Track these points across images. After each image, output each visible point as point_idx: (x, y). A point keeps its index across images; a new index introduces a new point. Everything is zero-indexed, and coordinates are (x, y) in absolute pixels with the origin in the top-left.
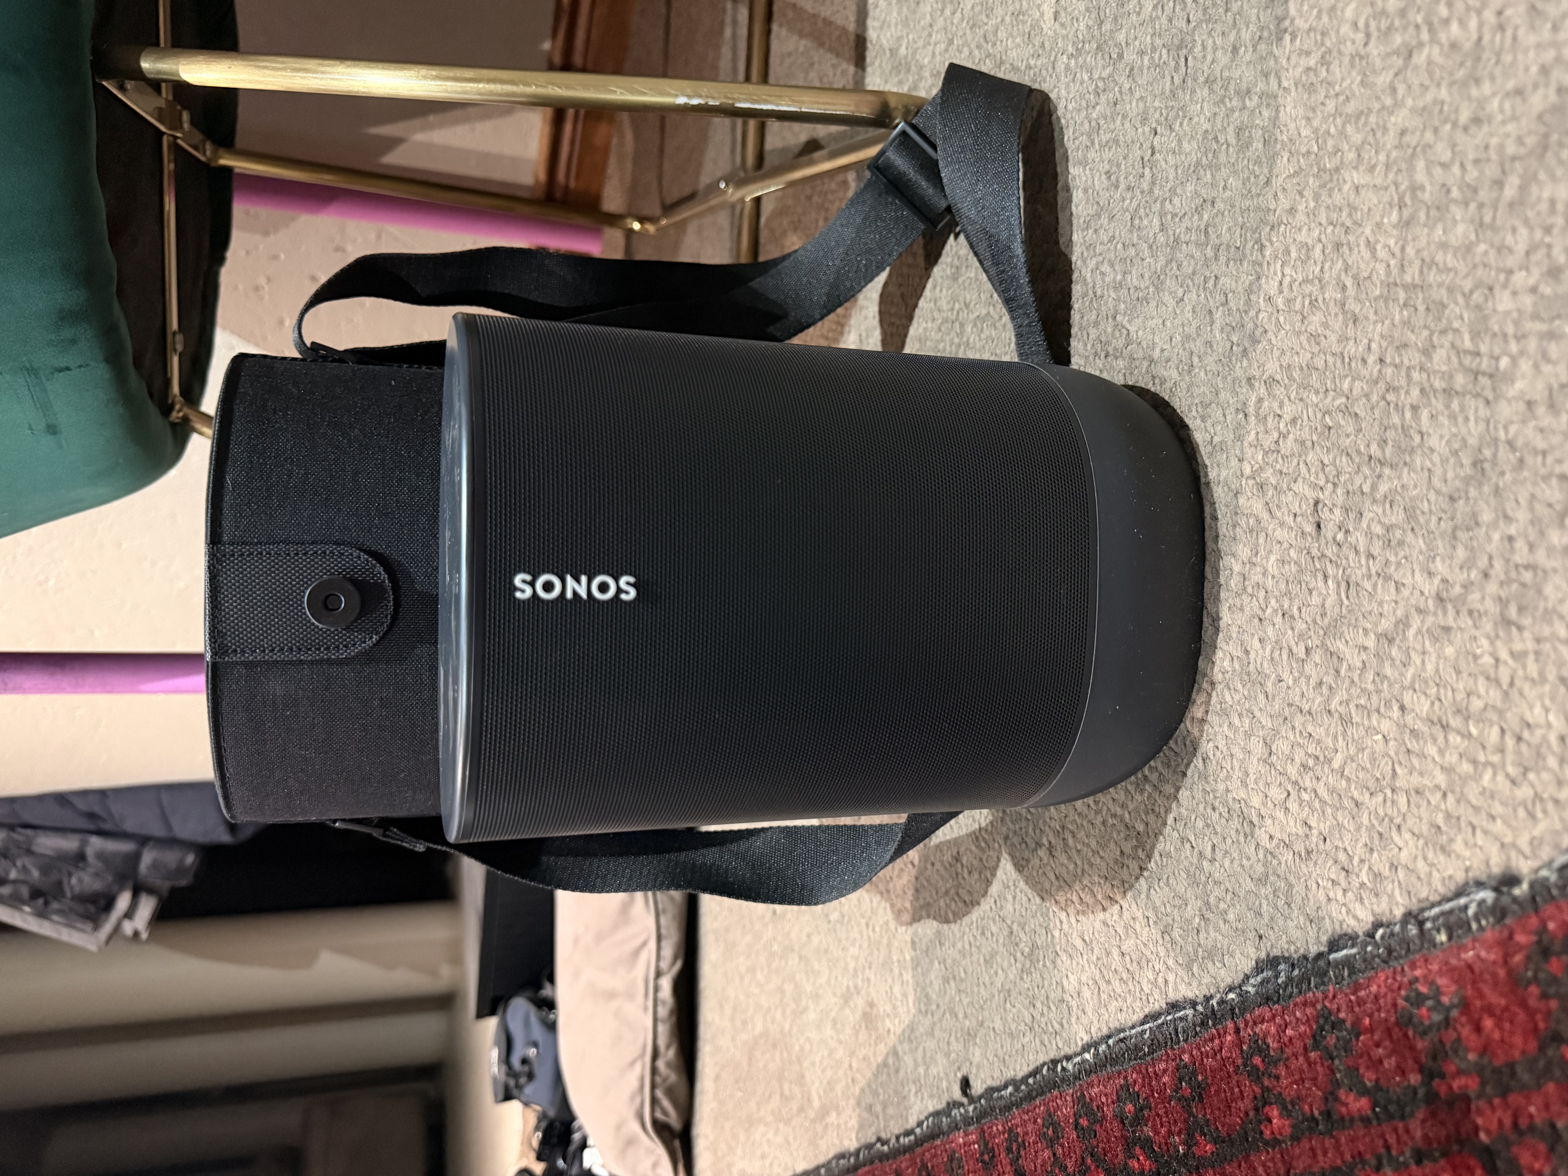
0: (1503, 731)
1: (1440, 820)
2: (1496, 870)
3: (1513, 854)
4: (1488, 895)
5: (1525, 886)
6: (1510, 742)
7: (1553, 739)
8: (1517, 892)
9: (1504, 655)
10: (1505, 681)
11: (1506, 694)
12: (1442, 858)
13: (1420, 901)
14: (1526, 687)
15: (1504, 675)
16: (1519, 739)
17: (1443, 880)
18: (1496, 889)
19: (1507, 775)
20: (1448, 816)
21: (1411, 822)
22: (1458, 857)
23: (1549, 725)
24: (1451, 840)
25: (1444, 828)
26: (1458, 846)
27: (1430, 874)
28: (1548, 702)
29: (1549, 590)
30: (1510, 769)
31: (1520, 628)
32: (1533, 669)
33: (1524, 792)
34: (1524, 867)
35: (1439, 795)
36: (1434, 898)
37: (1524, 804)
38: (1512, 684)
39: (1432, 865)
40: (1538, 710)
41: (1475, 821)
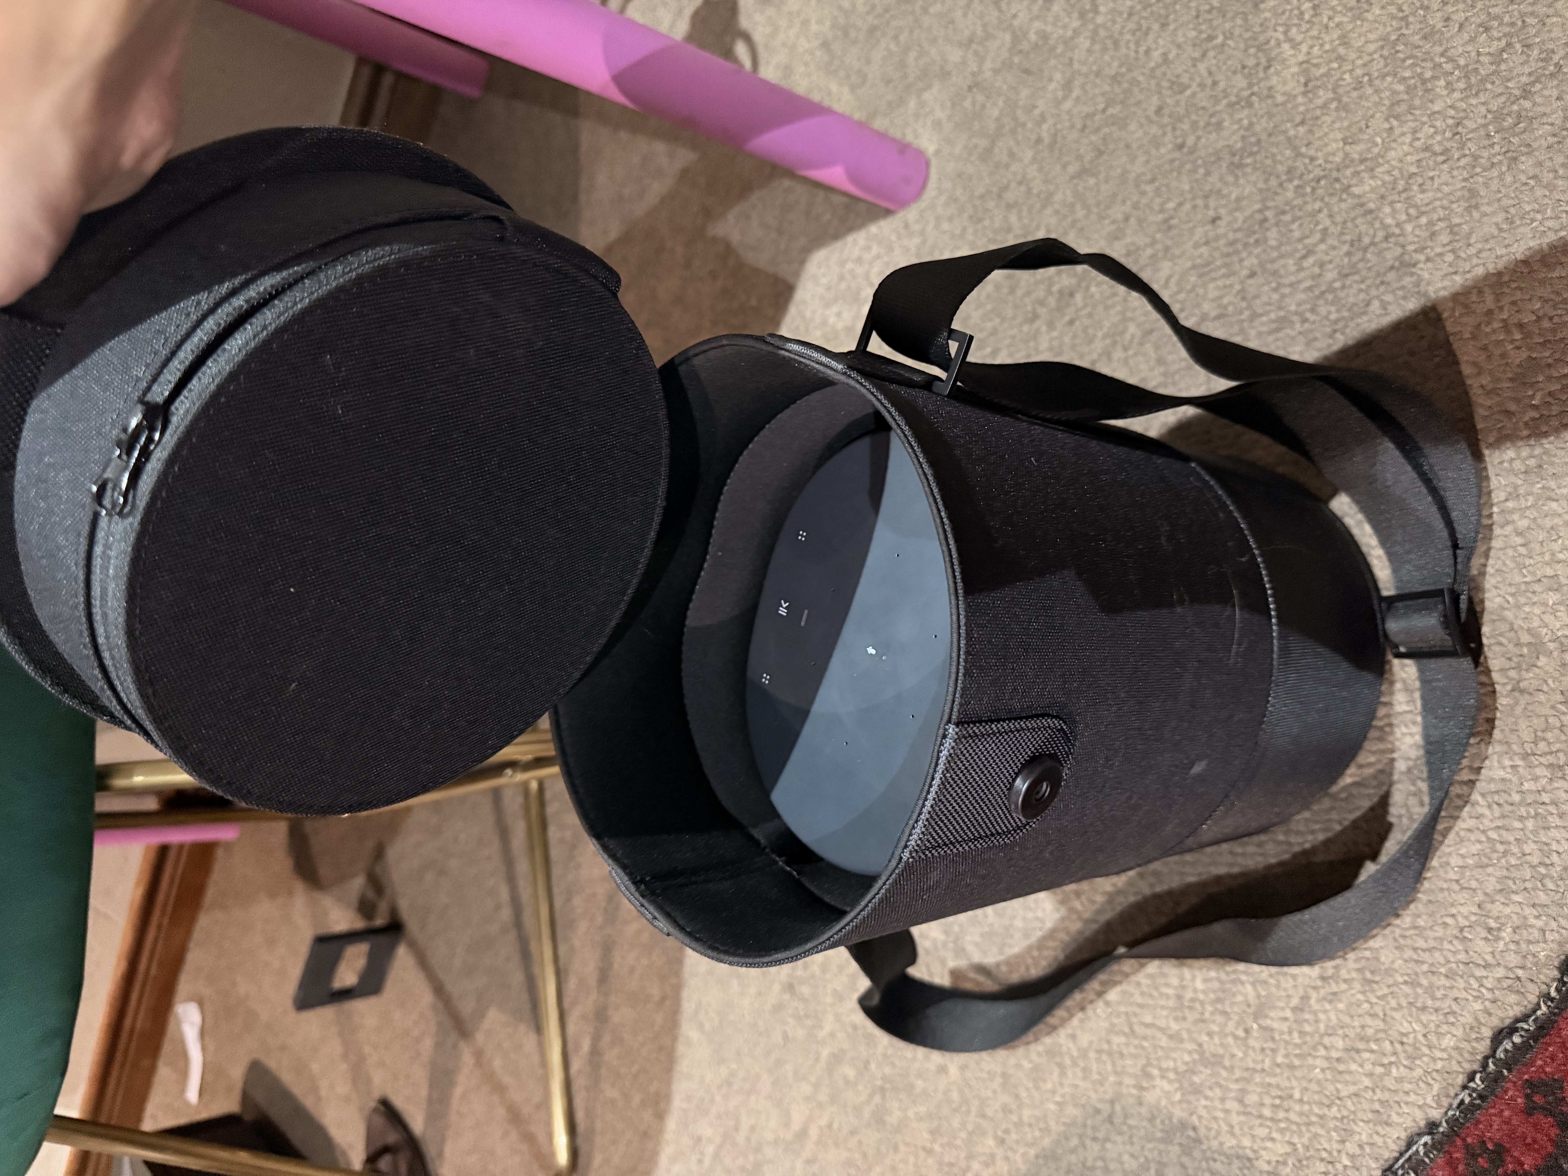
0: (1392, 1042)
1: (1377, 1106)
2: (1422, 1123)
3: (1428, 1110)
4: (1426, 1139)
5: (1444, 1124)
6: (1398, 1047)
7: (1420, 1037)
8: (1441, 1129)
9: (1374, 1000)
10: (1381, 1014)
11: (1384, 1020)
12: (1388, 1129)
13: (1386, 1161)
14: (1394, 1014)
15: (1378, 1010)
16: (1402, 1043)
17: (1394, 1142)
18: (1429, 1134)
19: (1405, 1066)
20: (1380, 1101)
21: (1360, 1115)
22: (1397, 1124)
23: (1415, 1031)
24: (1389, 1116)
25: (1382, 1110)
26: (1395, 1118)
27: (1385, 1142)
28: (1409, 1019)
29: (1383, 959)
30: (1405, 1063)
31: (1376, 982)
32: (1393, 1003)
33: (1418, 1072)
34: (1436, 1114)
35: (1370, 1093)
36: (1397, 1155)
37: (1420, 1079)
38: (1385, 1015)
39: (1384, 1136)
40: (1405, 1024)
41: (1396, 1099)
